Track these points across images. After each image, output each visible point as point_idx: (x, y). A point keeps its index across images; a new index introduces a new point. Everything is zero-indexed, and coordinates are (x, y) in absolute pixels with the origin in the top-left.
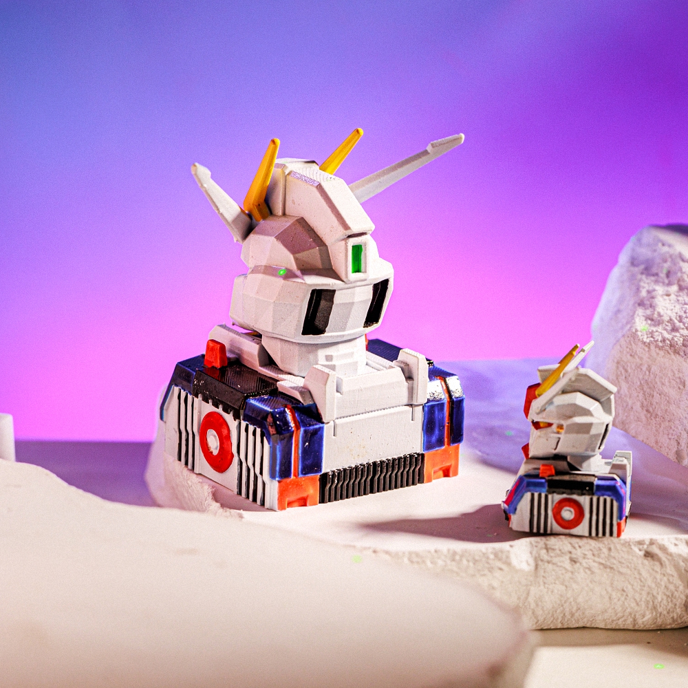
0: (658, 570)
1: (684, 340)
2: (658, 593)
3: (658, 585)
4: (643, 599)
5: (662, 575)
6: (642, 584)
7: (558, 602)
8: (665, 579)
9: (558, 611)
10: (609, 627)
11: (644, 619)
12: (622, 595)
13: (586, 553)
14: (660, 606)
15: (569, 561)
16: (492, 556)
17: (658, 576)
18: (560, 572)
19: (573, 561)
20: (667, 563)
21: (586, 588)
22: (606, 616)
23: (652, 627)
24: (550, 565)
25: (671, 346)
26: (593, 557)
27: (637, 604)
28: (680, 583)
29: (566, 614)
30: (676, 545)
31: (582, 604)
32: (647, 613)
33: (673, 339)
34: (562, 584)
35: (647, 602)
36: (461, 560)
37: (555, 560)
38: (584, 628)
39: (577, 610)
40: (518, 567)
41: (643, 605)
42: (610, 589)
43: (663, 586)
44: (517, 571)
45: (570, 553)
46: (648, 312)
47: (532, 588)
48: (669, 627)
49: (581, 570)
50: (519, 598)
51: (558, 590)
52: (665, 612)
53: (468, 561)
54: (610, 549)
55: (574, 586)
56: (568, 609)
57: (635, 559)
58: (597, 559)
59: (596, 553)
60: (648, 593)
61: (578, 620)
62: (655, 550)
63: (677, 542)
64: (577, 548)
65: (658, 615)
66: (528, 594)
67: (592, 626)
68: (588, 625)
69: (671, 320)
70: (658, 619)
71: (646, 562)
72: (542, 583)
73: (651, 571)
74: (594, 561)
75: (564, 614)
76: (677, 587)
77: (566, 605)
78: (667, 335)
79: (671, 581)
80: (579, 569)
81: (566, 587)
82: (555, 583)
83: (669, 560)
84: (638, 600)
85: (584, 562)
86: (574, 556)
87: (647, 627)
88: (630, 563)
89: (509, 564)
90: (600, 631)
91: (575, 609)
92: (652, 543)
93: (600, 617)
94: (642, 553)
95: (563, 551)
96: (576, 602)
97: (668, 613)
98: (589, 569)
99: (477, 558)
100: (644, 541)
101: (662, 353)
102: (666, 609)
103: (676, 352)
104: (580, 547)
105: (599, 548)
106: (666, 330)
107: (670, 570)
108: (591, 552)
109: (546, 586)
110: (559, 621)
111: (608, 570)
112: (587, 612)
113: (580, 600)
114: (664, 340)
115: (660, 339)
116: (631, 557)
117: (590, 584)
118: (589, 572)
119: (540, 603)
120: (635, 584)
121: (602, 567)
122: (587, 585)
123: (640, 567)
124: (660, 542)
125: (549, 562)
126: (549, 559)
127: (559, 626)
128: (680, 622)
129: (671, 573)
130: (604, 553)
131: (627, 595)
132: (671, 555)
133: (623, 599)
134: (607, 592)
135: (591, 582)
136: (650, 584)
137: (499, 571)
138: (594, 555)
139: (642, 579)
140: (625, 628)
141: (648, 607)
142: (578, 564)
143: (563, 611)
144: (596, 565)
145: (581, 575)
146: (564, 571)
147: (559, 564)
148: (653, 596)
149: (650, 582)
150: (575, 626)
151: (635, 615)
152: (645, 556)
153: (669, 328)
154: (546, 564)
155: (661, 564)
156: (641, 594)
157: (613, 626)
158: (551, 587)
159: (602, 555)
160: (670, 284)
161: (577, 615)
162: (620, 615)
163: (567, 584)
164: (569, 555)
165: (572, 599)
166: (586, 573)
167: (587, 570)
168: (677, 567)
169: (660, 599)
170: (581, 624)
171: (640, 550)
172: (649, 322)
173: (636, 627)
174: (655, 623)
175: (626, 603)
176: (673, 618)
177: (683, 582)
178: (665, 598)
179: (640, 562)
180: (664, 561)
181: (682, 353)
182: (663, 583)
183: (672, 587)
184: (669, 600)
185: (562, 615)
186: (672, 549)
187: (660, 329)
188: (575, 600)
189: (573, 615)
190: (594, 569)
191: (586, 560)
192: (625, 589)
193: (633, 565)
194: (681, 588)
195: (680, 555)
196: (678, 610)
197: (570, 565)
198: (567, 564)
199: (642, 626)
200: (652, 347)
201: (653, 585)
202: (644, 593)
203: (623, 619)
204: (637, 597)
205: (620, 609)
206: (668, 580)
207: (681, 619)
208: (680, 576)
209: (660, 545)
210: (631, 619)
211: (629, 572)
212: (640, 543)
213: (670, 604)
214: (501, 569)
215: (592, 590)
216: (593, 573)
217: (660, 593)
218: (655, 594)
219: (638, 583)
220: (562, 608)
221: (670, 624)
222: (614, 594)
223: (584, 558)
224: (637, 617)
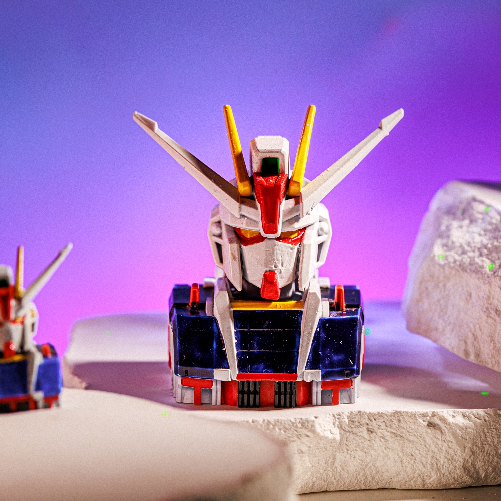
0: (440, 437)
1: (471, 260)
2: (441, 457)
3: (440, 450)
4: (429, 463)
5: (443, 442)
6: (427, 450)
7: (360, 466)
8: (446, 445)
9: (361, 475)
10: (403, 488)
11: (432, 479)
12: (411, 459)
13: (380, 424)
14: (443, 468)
15: (366, 431)
16: (299, 426)
17: (440, 443)
18: (360, 441)
19: (370, 431)
20: (447, 431)
21: (382, 454)
22: (400, 478)
23: (438, 487)
24: (351, 436)
25: (460, 265)
26: (386, 428)
27: (424, 467)
28: (458, 448)
29: (368, 477)
30: (454, 417)
31: (380, 469)
32: (433, 474)
33: (462, 260)
34: (362, 450)
35: (432, 465)
36: (274, 429)
37: (355, 431)
38: (384, 489)
39: (376, 474)
40: (322, 434)
41: (429, 467)
42: (401, 455)
43: (445, 451)
44: (322, 438)
45: (367, 424)
46: (445, 241)
47: (337, 455)
48: (452, 487)
49: (377, 439)
50: (326, 463)
51: (359, 456)
52: (447, 474)
53: (280, 429)
54: (399, 421)
55: (372, 452)
56: (369, 473)
57: (420, 428)
58: (389, 429)
59: (388, 424)
60: (433, 457)
61: (378, 482)
62: (436, 420)
63: (454, 414)
64: (373, 420)
65: (442, 476)
66: (334, 459)
67: (390, 487)
68: (387, 487)
69: (461, 246)
70: (443, 480)
71: (429, 431)
72: (345, 451)
73: (434, 438)
74: (387, 431)
75: (366, 477)
76: (455, 452)
77: (367, 470)
78: (458, 258)
79: (451, 446)
80: (375, 438)
81: (365, 453)
82: (356, 450)
83: (448, 429)
84: (425, 463)
85: (379, 431)
86: (370, 427)
87: (435, 487)
88: (417, 432)
89: (314, 432)
90: (396, 491)
91: (374, 472)
92: (434, 415)
93: (396, 480)
94: (426, 424)
95: (361, 423)
96: (375, 467)
97: (450, 474)
98: (384, 438)
99: (287, 427)
100: (427, 413)
101: (453, 272)
102: (448, 471)
103: (464, 270)
104: (375, 420)
105: (391, 420)
106: (457, 253)
107: (449, 437)
108: (384, 423)
109: (349, 452)
110: (363, 483)
111: (399, 438)
112: (384, 476)
113: (378, 464)
114: (455, 261)
115: (452, 260)
116: (417, 427)
117: (385, 451)
118: (383, 440)
119: (345, 468)
120: (422, 450)
121: (393, 436)
122: (383, 452)
123: (425, 435)
124: (441, 414)
125: (349, 432)
126: (350, 430)
127: (363, 487)
128: (460, 482)
129: (450, 439)
130: (395, 424)
131: (415, 460)
132: (449, 424)
133: (412, 462)
134: (399, 457)
135: (385, 448)
136: (433, 450)
137: (306, 438)
138: (386, 426)
139: (427, 446)
140: (417, 488)
141: (433, 469)
142: (374, 434)
143: (365, 474)
144: (389, 434)
145: (378, 444)
146: (363, 440)
147: (359, 434)
148: (437, 459)
149: (433, 447)
150: (375, 488)
151: (424, 477)
152: (428, 425)
153: (460, 252)
154: (348, 434)
155: (442, 432)
156: (427, 458)
157: (407, 487)
158: (353, 453)
159: (394, 426)
160: (464, 219)
161: (377, 477)
162: (411, 476)
163: (366, 451)
164: (366, 426)
165: (371, 464)
166: (381, 441)
167: (381, 439)
168: (454, 435)
169: (442, 462)
170: (381, 486)
171: (424, 421)
172: (445, 248)
173: (426, 488)
174: (440, 483)
175: (415, 467)
176: (454, 478)
177: (460, 447)
178: (446, 461)
179: (424, 431)
180: (444, 430)
181: (469, 271)
182: (444, 449)
183: (451, 452)
184: (450, 463)
185: (364, 478)
186: (450, 420)
187: (453, 253)
188: (374, 464)
189: (373, 478)
190: (387, 438)
191: (381, 431)
192: (413, 454)
193: (419, 434)
194: (459, 452)
195: (457, 425)
196: (458, 471)
197: (368, 435)
198: (365, 434)
199: (430, 486)
200: (447, 268)
201: (436, 450)
202: (429, 457)
203: (414, 480)
204: (424, 460)
205: (411, 471)
206: (448, 445)
207: (461, 479)
208: (458, 443)
209: (440, 417)
210: (421, 481)
211: (416, 440)
212: (424, 415)
213: (451, 466)
214: (307, 436)
215: (387, 456)
216: (386, 441)
217: (442, 457)
218: (438, 458)
219: (423, 448)
220: (363, 472)
221: (453, 484)
222: (405, 458)
223: (379, 429)
224: (425, 478)
